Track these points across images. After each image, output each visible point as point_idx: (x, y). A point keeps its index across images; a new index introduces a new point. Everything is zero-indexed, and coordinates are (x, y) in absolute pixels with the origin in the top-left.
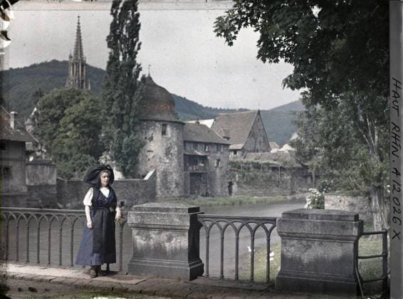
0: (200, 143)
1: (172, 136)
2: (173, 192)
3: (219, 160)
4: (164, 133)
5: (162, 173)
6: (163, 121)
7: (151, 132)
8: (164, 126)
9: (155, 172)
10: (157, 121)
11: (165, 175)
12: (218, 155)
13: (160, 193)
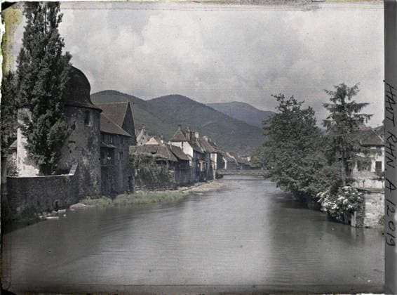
0: (107, 134)
2: (95, 189)
3: (121, 153)
4: (86, 121)
6: (84, 107)
7: (73, 120)
8: (87, 113)
9: (78, 167)
10: (79, 107)
11: (88, 169)
12: (121, 148)
13: (83, 191)
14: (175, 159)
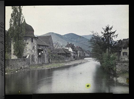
0: (41, 45)
1: (35, 42)
2: (35, 62)
3: (46, 51)
4: (32, 41)
5: (32, 56)
6: (32, 37)
7: (28, 41)
8: (32, 39)
9: (29, 56)
10: (29, 37)
11: (33, 56)
12: (45, 49)
13: (31, 63)
14: (65, 53)
